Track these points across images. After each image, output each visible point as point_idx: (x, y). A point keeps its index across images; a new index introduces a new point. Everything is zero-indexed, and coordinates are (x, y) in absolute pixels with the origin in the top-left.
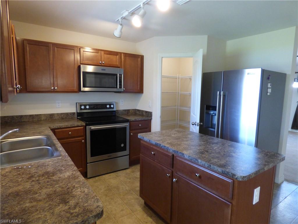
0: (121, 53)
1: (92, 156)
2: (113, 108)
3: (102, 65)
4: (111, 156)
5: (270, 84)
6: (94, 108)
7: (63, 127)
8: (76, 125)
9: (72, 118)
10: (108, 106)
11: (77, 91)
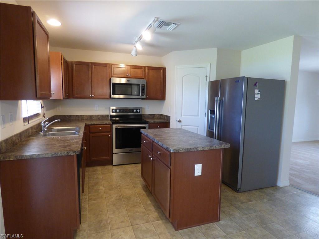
0: (145, 67)
1: (116, 148)
2: (139, 112)
3: (129, 77)
4: (132, 150)
5: (258, 90)
6: (123, 112)
7: (95, 124)
8: (104, 123)
9: (106, 119)
10: (135, 111)
11: (109, 97)
